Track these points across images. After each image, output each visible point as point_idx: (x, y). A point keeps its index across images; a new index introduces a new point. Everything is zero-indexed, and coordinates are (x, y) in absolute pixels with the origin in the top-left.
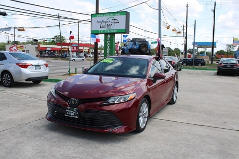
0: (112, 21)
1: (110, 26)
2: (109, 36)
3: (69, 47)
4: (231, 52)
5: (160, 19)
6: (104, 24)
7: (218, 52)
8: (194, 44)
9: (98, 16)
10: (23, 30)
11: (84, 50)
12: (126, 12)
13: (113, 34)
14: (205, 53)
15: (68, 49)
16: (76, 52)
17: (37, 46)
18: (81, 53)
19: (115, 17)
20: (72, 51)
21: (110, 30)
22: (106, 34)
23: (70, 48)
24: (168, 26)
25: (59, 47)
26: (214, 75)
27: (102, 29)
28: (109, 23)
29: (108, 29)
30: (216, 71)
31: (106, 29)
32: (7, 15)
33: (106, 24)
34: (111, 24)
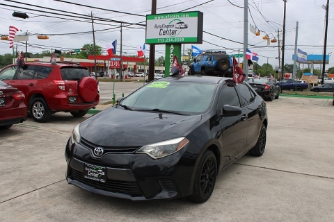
0: (178, 26)
1: (174, 32)
2: (172, 47)
3: (107, 62)
5: (246, 21)
6: (165, 29)
8: (295, 57)
9: (156, 18)
10: (46, 38)
11: (129, 67)
12: (199, 12)
13: (178, 45)
14: (312, 72)
15: (105, 64)
16: (117, 69)
18: (124, 70)
19: (182, 19)
20: (111, 68)
21: (174, 39)
22: (168, 45)
23: (108, 64)
24: (257, 31)
25: (93, 61)
26: (329, 105)
27: (162, 37)
28: (173, 29)
29: (172, 36)
30: (332, 100)
31: (168, 37)
32: (28, 17)
33: (169, 30)
34: (175, 29)
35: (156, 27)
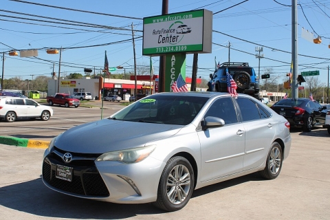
0: (179, 30)
1: (175, 38)
2: (173, 58)
5: (294, 24)
9: (154, 21)
17: (98, 81)
19: (185, 21)
21: (175, 47)
27: (162, 45)
28: (174, 34)
31: (168, 46)
33: (169, 36)
34: (176, 35)
35: (154, 33)
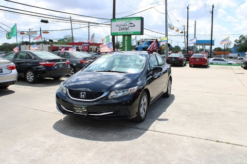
0: (129, 25)
2: (126, 37)
4: (227, 48)
5: (166, 21)
6: (122, 27)
7: (215, 49)
10: (48, 33)
11: (93, 49)
12: (141, 17)
13: (130, 36)
17: (50, 45)
20: (83, 50)
21: (127, 33)
22: (124, 36)
24: (172, 27)
27: (121, 31)
31: (124, 32)
33: (124, 27)
34: (128, 27)
35: (117, 26)
